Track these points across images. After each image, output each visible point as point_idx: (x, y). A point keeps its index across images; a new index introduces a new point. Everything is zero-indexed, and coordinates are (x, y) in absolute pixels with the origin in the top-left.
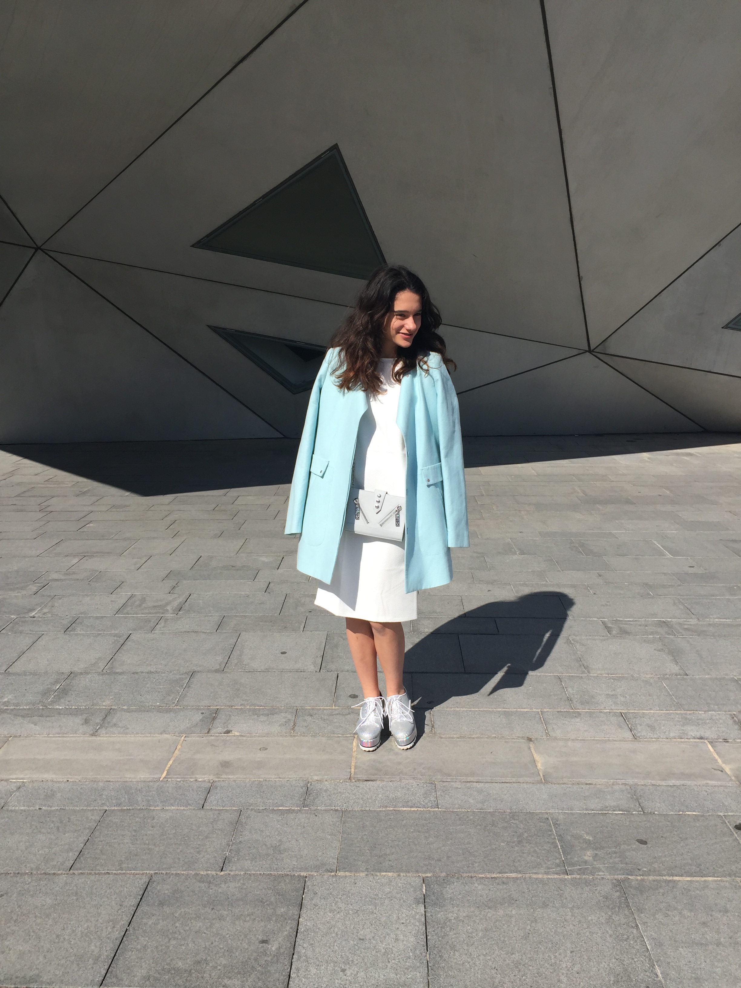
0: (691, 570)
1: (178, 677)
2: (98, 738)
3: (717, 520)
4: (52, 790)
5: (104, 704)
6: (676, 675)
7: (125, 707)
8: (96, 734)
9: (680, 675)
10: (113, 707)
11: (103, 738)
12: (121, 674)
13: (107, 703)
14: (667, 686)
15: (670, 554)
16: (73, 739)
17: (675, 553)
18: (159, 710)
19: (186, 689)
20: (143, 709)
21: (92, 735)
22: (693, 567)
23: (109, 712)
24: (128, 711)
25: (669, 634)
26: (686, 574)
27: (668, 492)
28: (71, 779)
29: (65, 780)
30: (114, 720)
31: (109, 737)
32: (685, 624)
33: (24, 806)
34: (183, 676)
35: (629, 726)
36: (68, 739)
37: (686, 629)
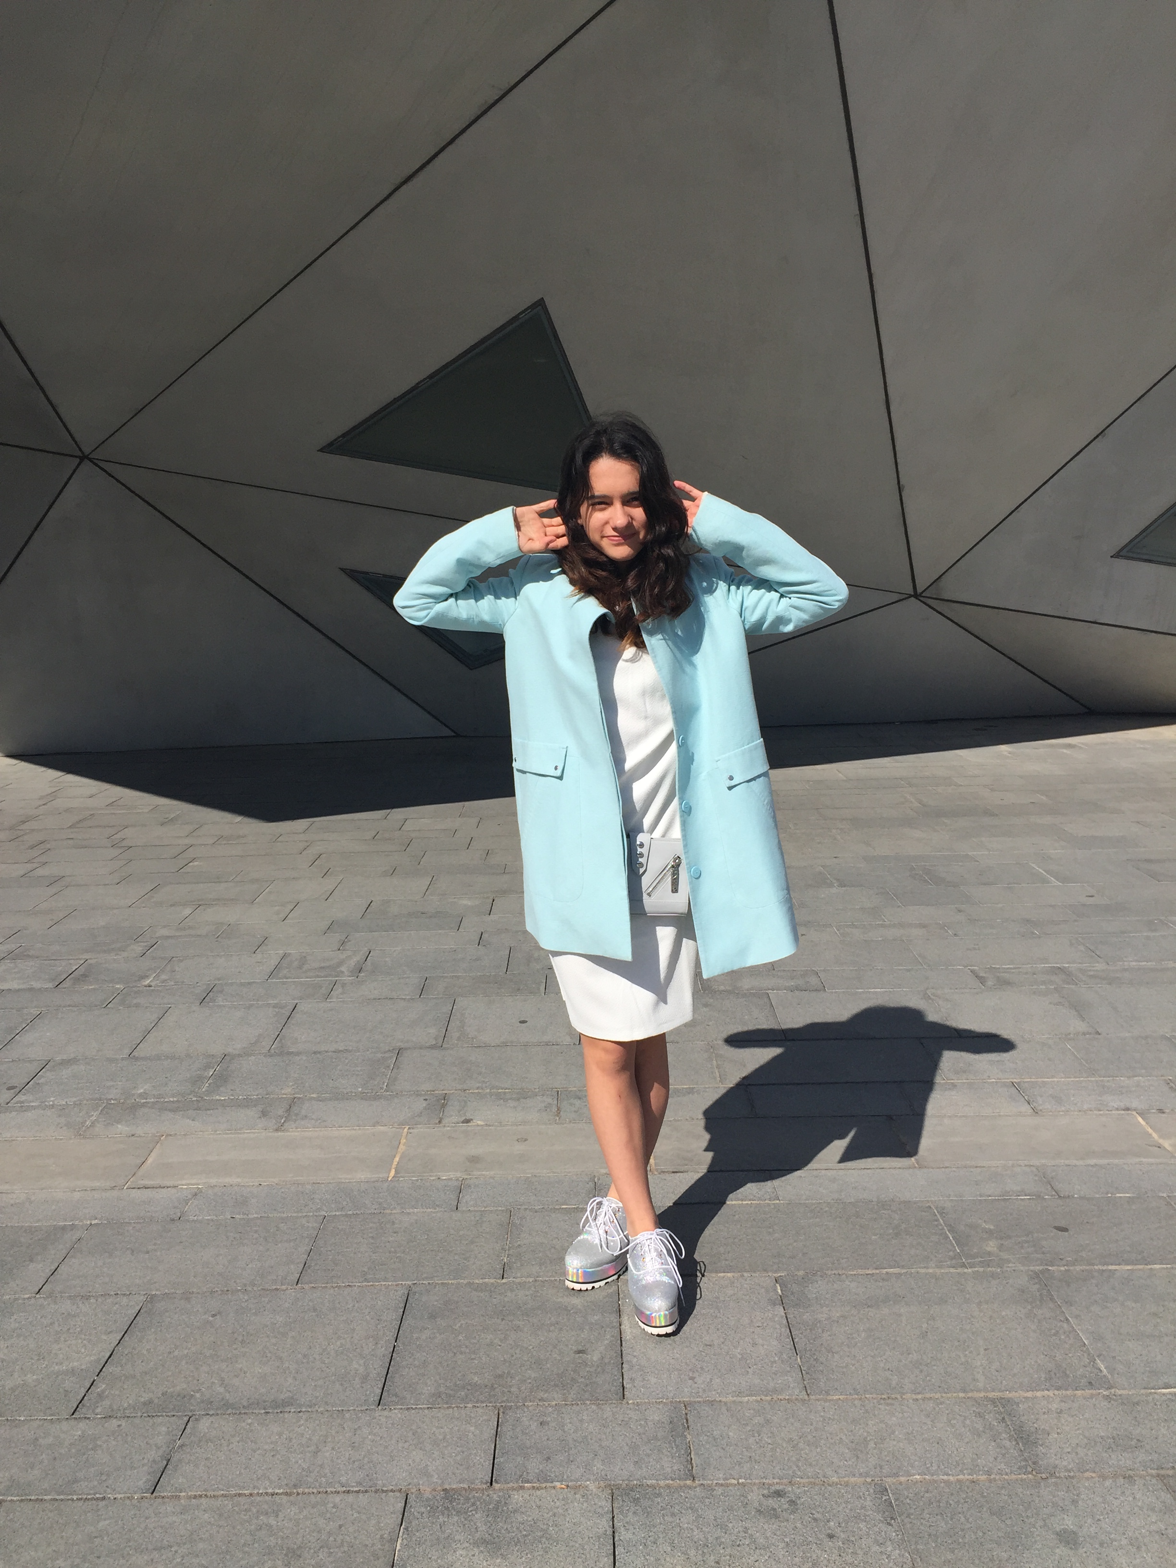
0: (1091, 901)
1: (379, 1055)
2: (289, 1134)
3: (1121, 834)
4: (242, 1196)
5: (283, 1092)
6: (1084, 1034)
7: (314, 1096)
8: (283, 1129)
9: (1090, 1034)
10: (296, 1096)
11: (293, 1133)
12: (298, 1054)
13: (288, 1091)
14: (1072, 1047)
15: (1057, 880)
16: (252, 1136)
17: (1064, 880)
18: (364, 1097)
19: (395, 1070)
20: (339, 1097)
21: (277, 1130)
22: (1092, 896)
23: (292, 1103)
24: (318, 1099)
25: (1068, 983)
26: (1084, 905)
27: (1044, 798)
28: (265, 1182)
29: (257, 1184)
30: (303, 1112)
31: (302, 1131)
32: (1090, 970)
33: (210, 1215)
34: (387, 1055)
35: (1026, 1097)
36: (246, 1135)
37: (1091, 977)
